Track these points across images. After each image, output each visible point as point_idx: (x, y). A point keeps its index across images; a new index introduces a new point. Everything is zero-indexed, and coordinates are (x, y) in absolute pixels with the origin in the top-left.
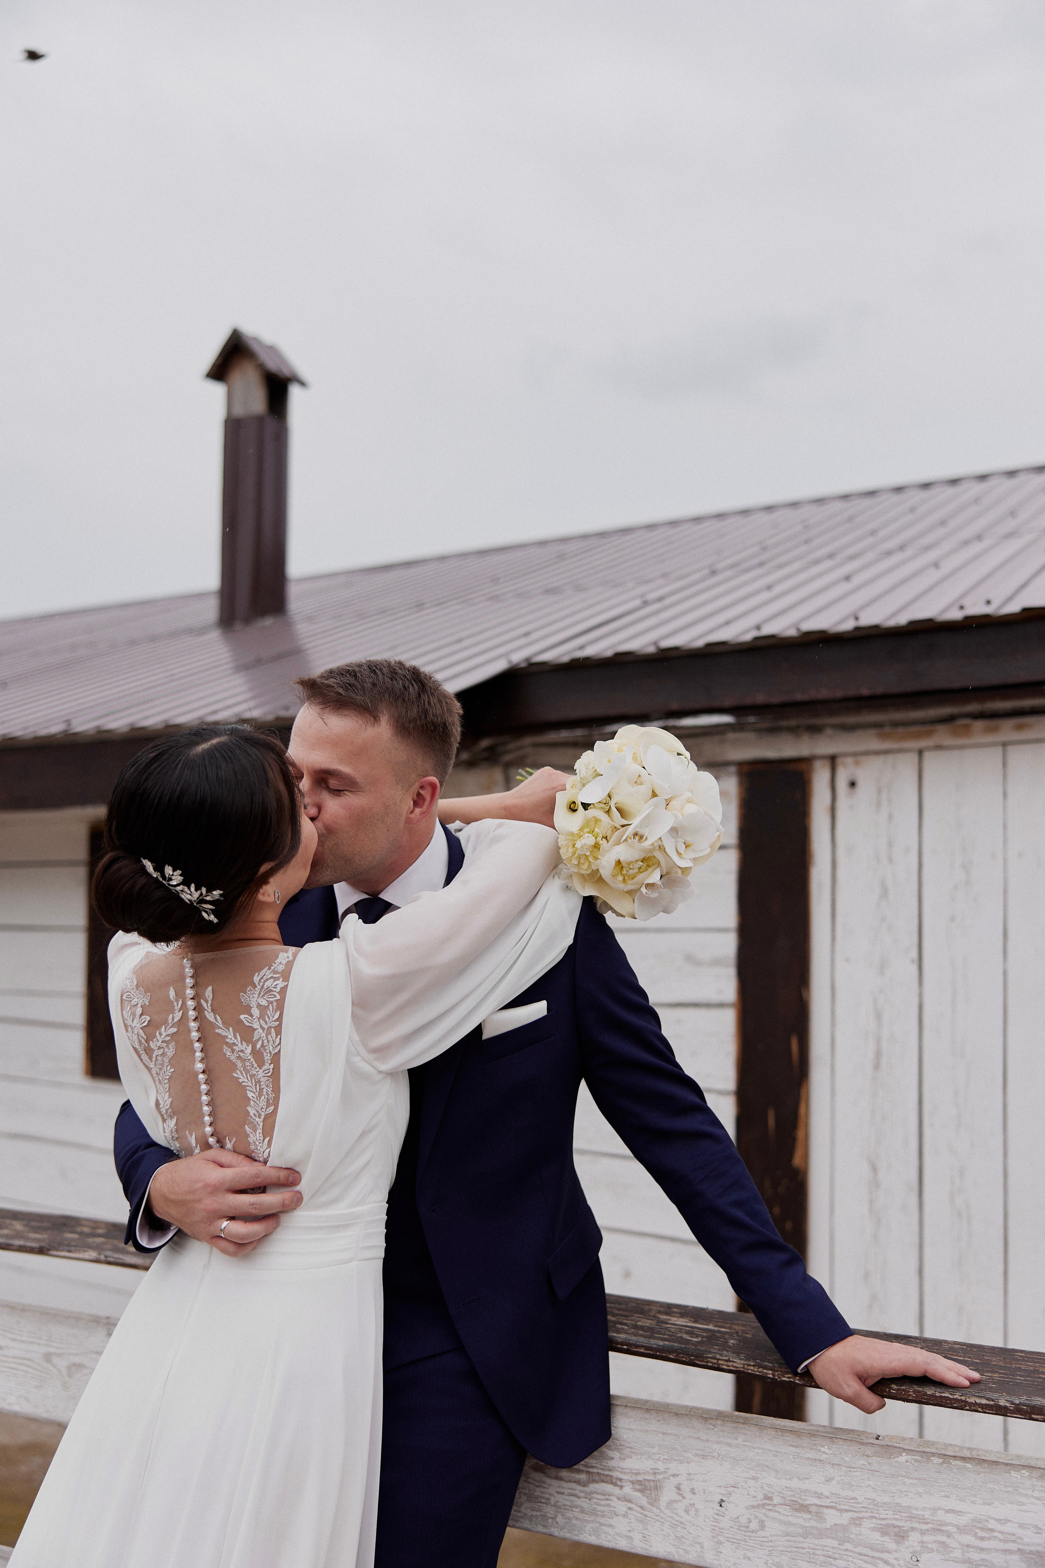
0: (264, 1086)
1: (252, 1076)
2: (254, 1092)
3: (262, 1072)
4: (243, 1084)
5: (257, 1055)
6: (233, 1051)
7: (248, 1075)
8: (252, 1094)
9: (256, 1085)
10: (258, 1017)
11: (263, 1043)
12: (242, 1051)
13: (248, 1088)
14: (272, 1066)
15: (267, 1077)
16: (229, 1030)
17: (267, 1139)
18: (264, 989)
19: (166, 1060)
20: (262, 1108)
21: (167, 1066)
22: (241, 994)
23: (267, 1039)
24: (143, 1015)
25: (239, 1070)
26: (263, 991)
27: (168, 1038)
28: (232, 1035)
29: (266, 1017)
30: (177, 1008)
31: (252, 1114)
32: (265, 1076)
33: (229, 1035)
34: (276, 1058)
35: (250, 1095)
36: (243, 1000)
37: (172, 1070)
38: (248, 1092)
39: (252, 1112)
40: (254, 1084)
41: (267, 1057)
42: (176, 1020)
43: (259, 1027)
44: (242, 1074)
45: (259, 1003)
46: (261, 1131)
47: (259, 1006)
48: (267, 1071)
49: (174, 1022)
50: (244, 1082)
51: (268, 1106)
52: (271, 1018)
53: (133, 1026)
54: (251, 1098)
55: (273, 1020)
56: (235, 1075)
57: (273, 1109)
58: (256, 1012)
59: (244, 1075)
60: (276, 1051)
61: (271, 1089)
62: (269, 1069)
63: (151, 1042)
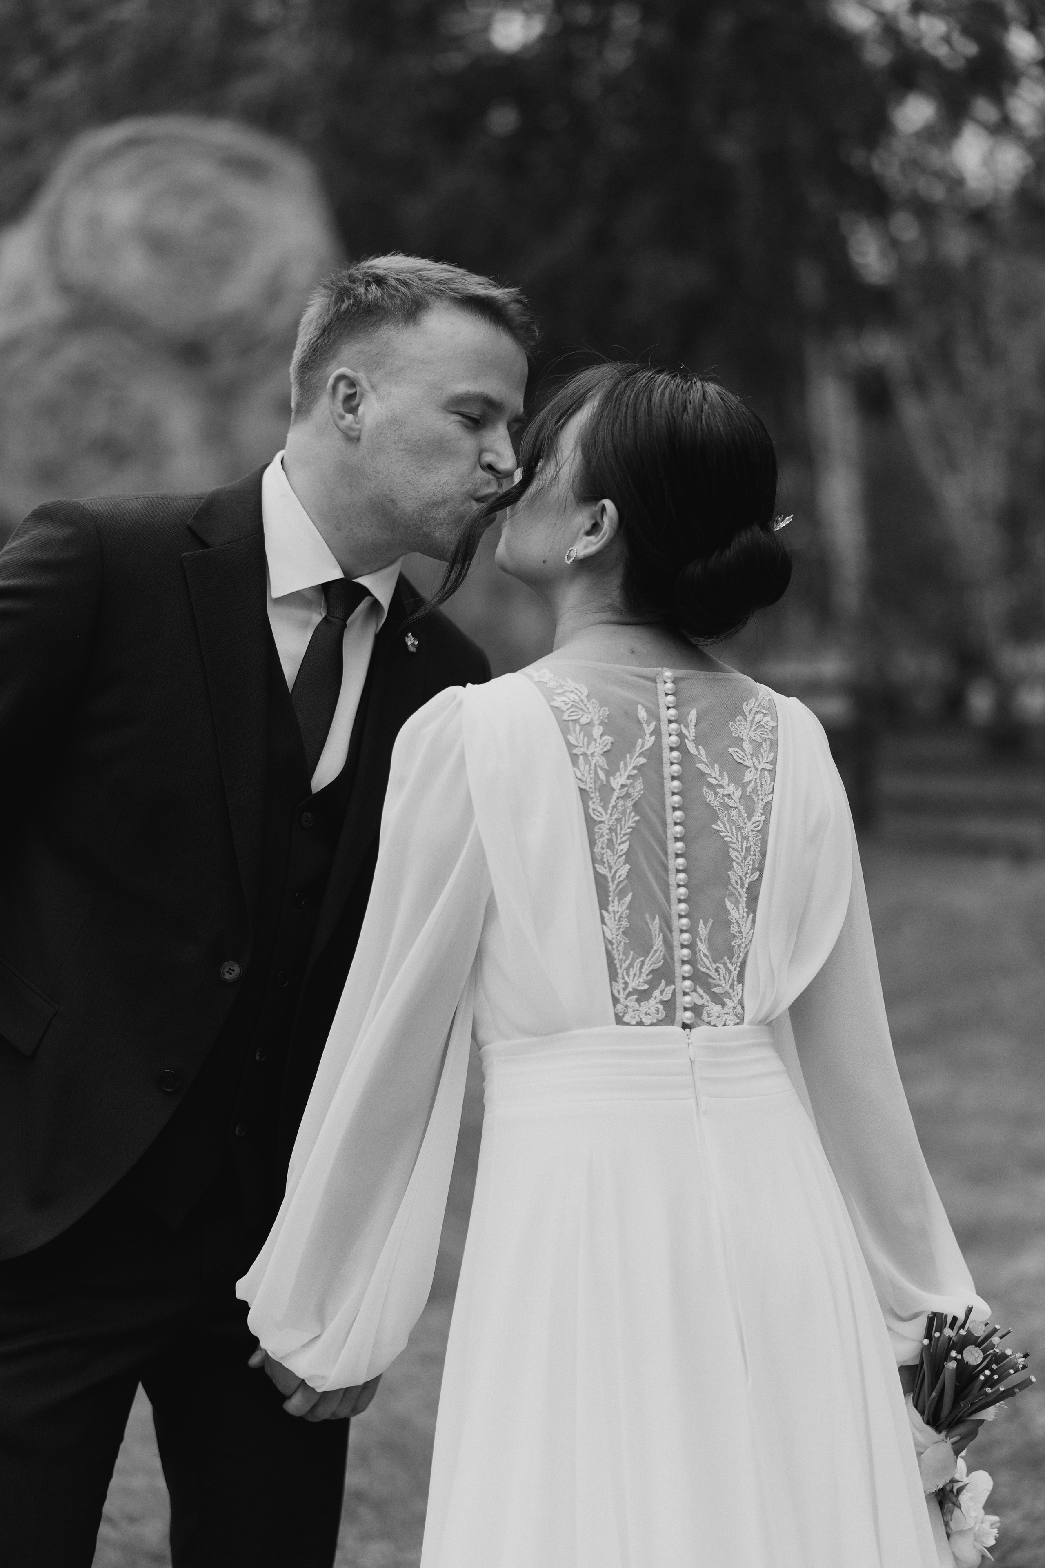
0: (752, 844)
1: (739, 829)
2: (738, 851)
3: (751, 824)
4: (725, 839)
5: (747, 801)
6: (716, 794)
7: (734, 827)
8: (737, 854)
9: (742, 842)
10: (751, 753)
11: (756, 787)
12: (728, 796)
13: (731, 845)
14: (763, 817)
15: (756, 831)
16: (714, 768)
17: (751, 915)
18: (755, 723)
19: (630, 804)
20: (747, 873)
21: (630, 813)
22: (730, 722)
23: (761, 782)
24: (604, 736)
25: (721, 822)
26: (754, 724)
27: (635, 772)
28: (718, 773)
29: (760, 755)
30: (648, 729)
31: (733, 881)
32: (754, 831)
33: (714, 773)
34: (767, 809)
35: (733, 854)
36: (732, 730)
37: (638, 818)
38: (731, 850)
39: (733, 878)
40: (740, 840)
41: (760, 806)
42: (646, 748)
43: (752, 765)
44: (725, 826)
45: (751, 737)
46: (744, 905)
47: (751, 740)
48: (758, 823)
49: (643, 749)
50: (727, 836)
51: (753, 871)
52: (765, 758)
53: (589, 752)
54: (734, 858)
55: (767, 761)
56: (714, 826)
57: (758, 875)
58: (746, 745)
59: (728, 827)
60: (769, 799)
61: (759, 849)
62: (760, 821)
63: (611, 778)
